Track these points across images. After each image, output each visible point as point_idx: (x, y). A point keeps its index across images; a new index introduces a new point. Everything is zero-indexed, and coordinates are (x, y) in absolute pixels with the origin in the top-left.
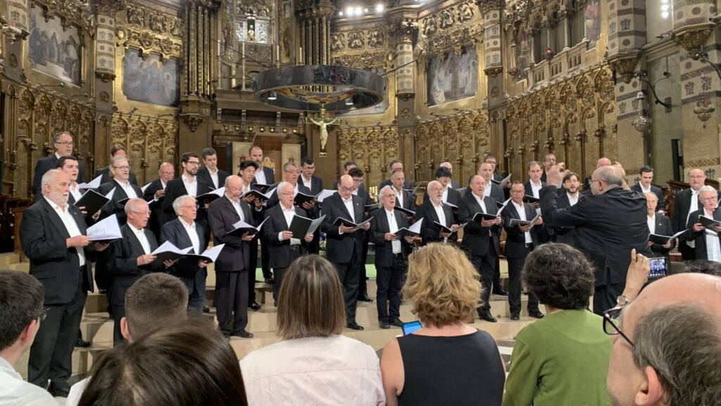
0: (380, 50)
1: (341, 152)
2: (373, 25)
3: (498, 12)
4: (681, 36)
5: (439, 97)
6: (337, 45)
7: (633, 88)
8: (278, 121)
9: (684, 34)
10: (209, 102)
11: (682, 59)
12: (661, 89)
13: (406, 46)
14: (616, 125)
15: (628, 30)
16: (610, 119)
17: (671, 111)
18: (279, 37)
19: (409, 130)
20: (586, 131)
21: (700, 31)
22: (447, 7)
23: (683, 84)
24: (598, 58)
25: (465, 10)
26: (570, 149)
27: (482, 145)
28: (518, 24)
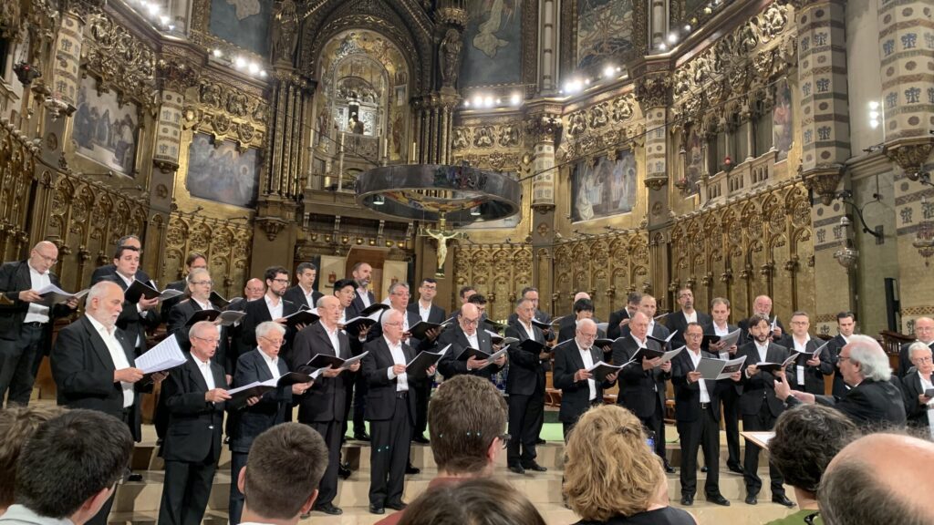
0: (514, 150)
1: (459, 274)
2: (506, 119)
3: (663, 111)
4: (895, 151)
5: (586, 211)
6: (460, 141)
7: (835, 210)
8: (380, 232)
9: (898, 148)
10: (294, 204)
11: (896, 178)
12: (869, 215)
13: (546, 146)
14: (813, 257)
15: (827, 140)
16: (805, 249)
17: (883, 242)
18: (388, 128)
19: (546, 251)
20: (774, 262)
21: (918, 146)
22: (600, 102)
23: (898, 210)
24: (790, 172)
25: (621, 107)
26: (753, 284)
27: (640, 274)
28: (688, 126)
